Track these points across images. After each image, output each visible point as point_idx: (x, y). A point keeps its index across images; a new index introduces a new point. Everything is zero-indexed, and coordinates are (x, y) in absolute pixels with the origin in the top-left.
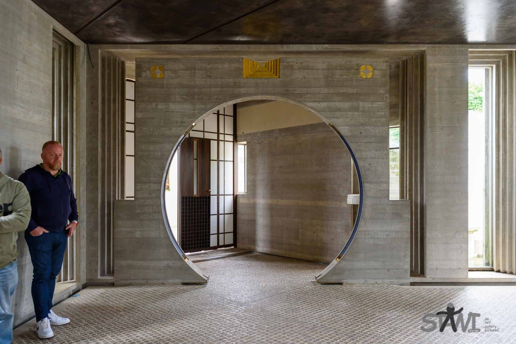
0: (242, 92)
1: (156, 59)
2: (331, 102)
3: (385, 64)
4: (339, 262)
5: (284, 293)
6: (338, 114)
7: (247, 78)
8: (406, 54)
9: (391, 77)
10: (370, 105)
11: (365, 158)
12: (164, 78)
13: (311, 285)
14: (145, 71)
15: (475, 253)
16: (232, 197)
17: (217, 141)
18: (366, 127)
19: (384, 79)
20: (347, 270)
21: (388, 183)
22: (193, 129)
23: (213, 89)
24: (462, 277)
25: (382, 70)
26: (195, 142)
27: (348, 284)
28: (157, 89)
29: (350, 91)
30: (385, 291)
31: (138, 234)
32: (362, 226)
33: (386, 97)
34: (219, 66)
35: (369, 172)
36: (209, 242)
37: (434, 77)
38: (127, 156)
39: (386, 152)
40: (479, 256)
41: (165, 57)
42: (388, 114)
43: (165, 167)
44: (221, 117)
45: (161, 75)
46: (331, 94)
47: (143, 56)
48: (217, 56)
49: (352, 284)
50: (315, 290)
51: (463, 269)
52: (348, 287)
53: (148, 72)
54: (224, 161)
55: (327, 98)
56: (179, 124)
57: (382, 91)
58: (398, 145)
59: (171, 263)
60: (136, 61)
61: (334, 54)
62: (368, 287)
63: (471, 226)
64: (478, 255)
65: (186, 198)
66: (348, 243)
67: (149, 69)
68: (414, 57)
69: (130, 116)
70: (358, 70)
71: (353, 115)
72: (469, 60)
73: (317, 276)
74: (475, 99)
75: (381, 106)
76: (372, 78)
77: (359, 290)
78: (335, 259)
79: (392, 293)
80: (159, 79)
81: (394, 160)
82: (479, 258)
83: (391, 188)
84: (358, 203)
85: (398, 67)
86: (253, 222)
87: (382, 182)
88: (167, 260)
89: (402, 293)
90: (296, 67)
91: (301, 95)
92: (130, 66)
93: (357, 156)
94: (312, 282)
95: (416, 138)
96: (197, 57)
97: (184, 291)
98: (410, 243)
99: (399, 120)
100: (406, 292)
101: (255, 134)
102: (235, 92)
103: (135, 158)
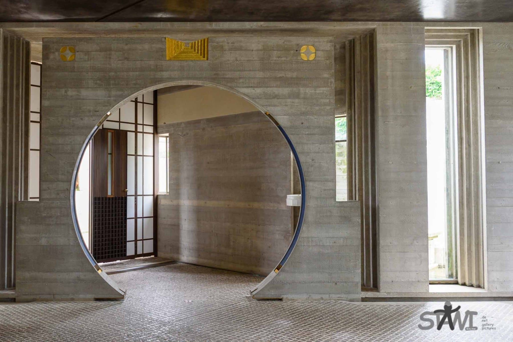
0: (164, 77)
1: (66, 39)
2: (267, 87)
3: (329, 44)
4: (278, 274)
5: (213, 310)
6: (275, 101)
7: (170, 60)
8: (353, 33)
9: (335, 59)
10: (313, 91)
11: (308, 153)
12: (74, 60)
13: (245, 301)
14: (53, 53)
15: (435, 262)
16: (152, 197)
17: (134, 133)
18: (308, 117)
19: (328, 62)
20: (287, 283)
21: (334, 181)
22: (108, 119)
23: (131, 74)
24: (422, 291)
25: (327, 51)
26: (110, 134)
27: (289, 300)
28: (66, 73)
29: (289, 75)
30: (332, 308)
31: (43, 241)
32: (305, 232)
33: (331, 82)
34: (139, 47)
35: (312, 168)
36: (125, 251)
37: (386, 59)
38: (31, 150)
39: (332, 145)
40: (440, 267)
41: (77, 36)
42: (333, 101)
43: (74, 164)
44: (140, 105)
45: (72, 56)
46: (267, 78)
47: (51, 36)
48: (136, 36)
49: (293, 300)
50: (251, 307)
51: (423, 282)
52: (289, 303)
53: (57, 53)
54: (143, 156)
55: (262, 83)
56: (91, 113)
57: (326, 76)
58: (345, 137)
59: (82, 275)
60: (43, 42)
61: (270, 33)
62: (312, 303)
63: (431, 231)
64: (439, 265)
65: (99, 198)
66: (288, 252)
67: (57, 50)
68: (362, 37)
69: (35, 105)
70: (298, 51)
71: (293, 103)
72: (426, 39)
73: (252, 291)
74: (431, 84)
75: (325, 92)
76: (314, 60)
77: (302, 307)
78: (273, 271)
79: (341, 311)
80: (70, 61)
81: (341, 154)
82: (440, 269)
83: (337, 188)
84: (300, 205)
85: (343, 47)
86: (176, 227)
87: (327, 181)
88: (77, 272)
89: (352, 310)
90: (226, 47)
91: (232, 80)
92: (36, 47)
93: (298, 150)
94: (246, 297)
95: (366, 129)
96: (113, 36)
97: (97, 308)
98: (360, 252)
99: (346, 108)
100: (357, 310)
101: (179, 125)
102: (157, 76)
103: (40, 152)
